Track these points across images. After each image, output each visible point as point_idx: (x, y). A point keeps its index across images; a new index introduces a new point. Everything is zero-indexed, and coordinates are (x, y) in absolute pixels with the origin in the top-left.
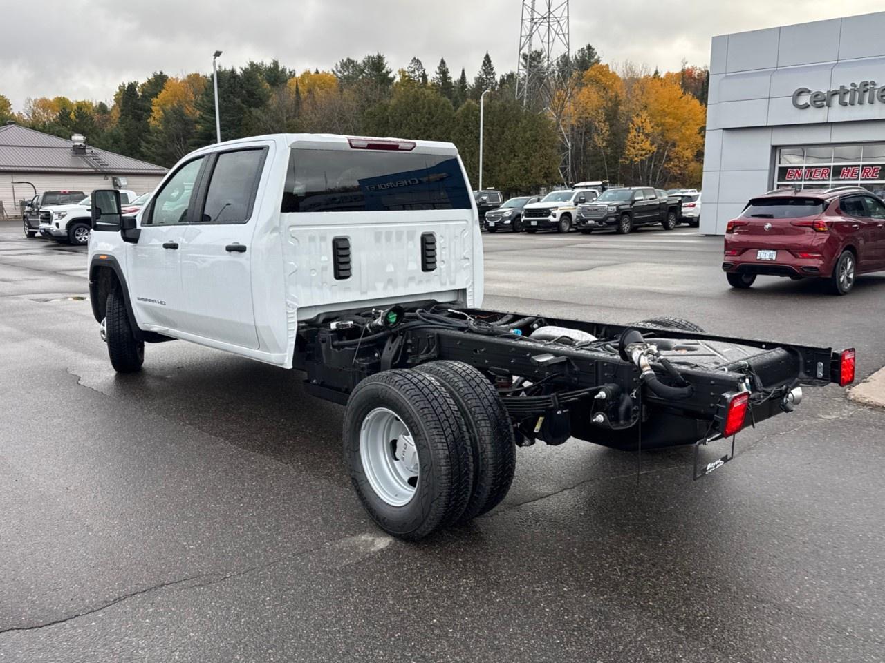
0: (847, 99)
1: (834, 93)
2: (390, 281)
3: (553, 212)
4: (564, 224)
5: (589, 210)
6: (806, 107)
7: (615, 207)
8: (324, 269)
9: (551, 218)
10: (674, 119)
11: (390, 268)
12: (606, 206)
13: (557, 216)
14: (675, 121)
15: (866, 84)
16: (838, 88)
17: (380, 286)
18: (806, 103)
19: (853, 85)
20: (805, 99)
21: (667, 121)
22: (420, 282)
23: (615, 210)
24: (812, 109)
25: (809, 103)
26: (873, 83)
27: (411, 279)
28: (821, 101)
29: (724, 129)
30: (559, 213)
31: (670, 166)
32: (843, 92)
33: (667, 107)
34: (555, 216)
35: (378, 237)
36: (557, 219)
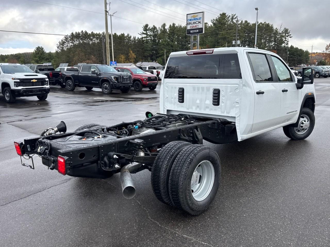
2: (198, 107)
8: (175, 98)
11: (198, 102)
17: (194, 108)
22: (211, 109)
27: (207, 107)
35: (194, 89)
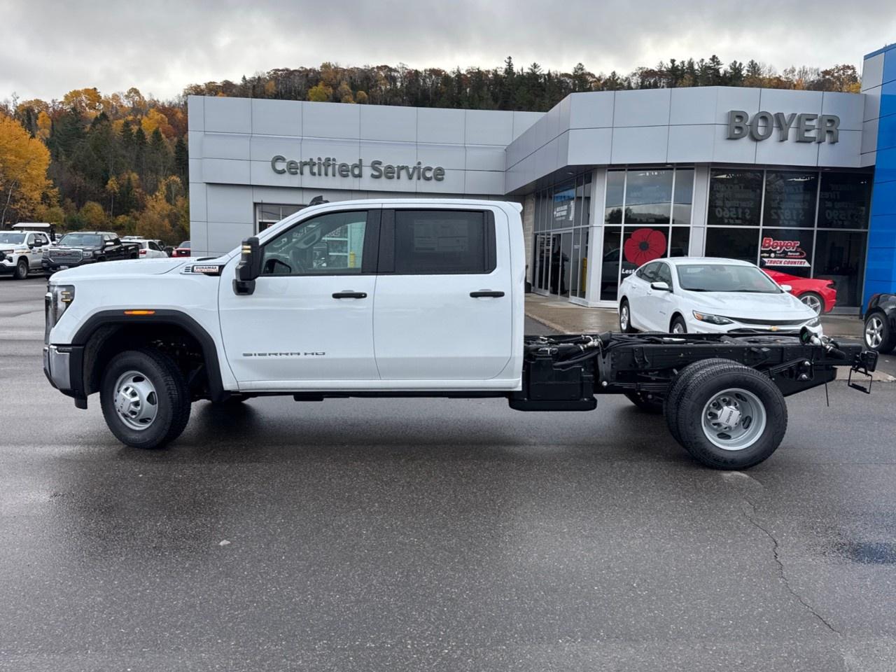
0: (316, 170)
1: (305, 164)
3: (9, 255)
4: (21, 269)
5: (59, 254)
6: (281, 172)
7: (91, 252)
9: (6, 262)
10: (16, 157)
12: (81, 250)
13: (14, 260)
14: (17, 159)
15: (328, 160)
16: (308, 160)
18: (284, 170)
19: (319, 159)
20: (281, 166)
21: (9, 158)
23: (92, 255)
24: (287, 175)
25: (286, 169)
26: (334, 160)
28: (294, 169)
29: (207, 183)
30: (15, 256)
31: (18, 207)
32: (311, 164)
33: (7, 143)
34: (11, 260)
36: (14, 264)
